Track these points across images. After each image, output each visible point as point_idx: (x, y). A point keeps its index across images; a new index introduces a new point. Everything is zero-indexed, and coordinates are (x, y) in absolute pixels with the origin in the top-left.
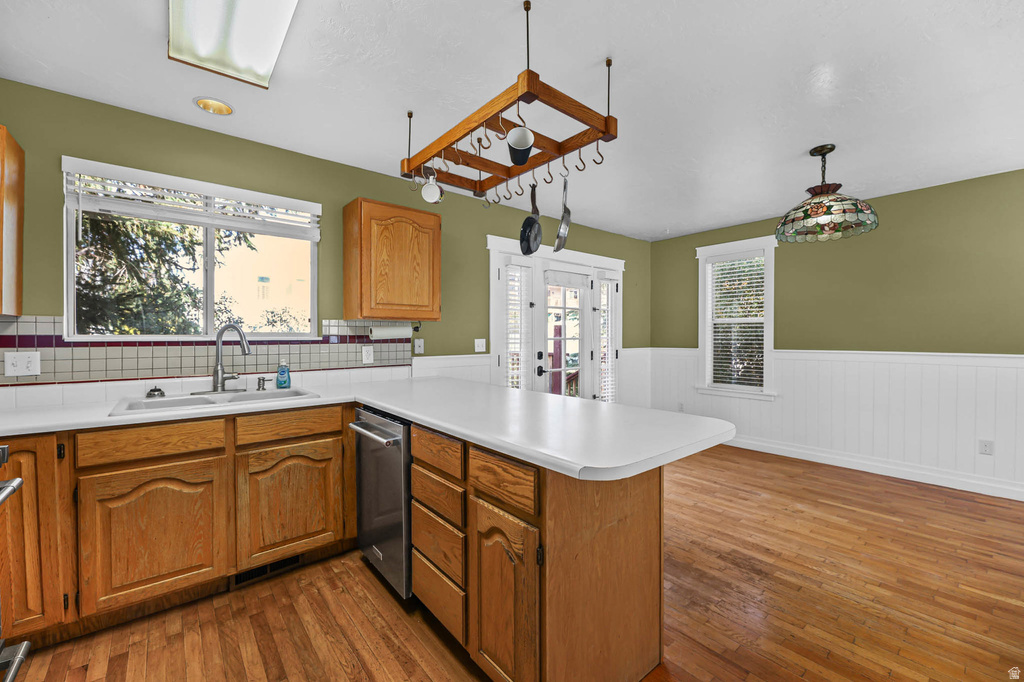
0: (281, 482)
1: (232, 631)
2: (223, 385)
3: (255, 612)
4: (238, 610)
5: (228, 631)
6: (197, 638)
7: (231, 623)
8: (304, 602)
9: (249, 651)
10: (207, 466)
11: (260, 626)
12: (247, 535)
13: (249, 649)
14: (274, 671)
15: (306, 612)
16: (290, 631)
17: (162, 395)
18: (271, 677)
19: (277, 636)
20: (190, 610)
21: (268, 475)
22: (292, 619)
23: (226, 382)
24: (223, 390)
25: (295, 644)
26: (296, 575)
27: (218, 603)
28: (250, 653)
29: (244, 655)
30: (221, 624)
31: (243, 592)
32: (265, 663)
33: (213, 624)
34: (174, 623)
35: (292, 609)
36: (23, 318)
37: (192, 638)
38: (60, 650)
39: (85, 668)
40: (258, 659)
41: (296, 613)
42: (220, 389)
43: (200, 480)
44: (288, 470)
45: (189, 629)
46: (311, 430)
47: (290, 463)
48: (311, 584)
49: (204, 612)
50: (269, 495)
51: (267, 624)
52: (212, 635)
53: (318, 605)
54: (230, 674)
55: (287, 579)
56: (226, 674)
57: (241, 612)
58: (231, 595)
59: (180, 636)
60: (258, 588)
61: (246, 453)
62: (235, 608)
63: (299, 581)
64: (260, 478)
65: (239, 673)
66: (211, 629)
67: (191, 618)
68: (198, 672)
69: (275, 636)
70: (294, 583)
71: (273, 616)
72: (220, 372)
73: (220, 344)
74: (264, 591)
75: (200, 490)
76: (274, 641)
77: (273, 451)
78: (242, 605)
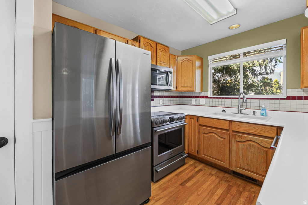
0: (247, 148)
1: (222, 184)
2: (241, 112)
3: (231, 184)
4: (228, 180)
5: (221, 183)
6: (214, 179)
7: (223, 182)
8: (246, 195)
9: (220, 192)
10: (224, 133)
11: (228, 189)
12: (235, 160)
13: (220, 191)
14: (219, 202)
15: (243, 198)
16: (233, 198)
17: (225, 112)
18: (217, 202)
19: (229, 195)
20: (220, 171)
21: (242, 144)
22: (237, 195)
23: (242, 111)
24: (241, 113)
25: (231, 202)
26: (253, 186)
27: (226, 175)
28: (219, 192)
29: (218, 191)
30: (221, 180)
31: (234, 178)
32: (219, 198)
33: (220, 178)
34: (214, 172)
35: (240, 193)
36: (203, 92)
37: (214, 178)
38: (197, 162)
39: (196, 167)
40: (219, 195)
41: (240, 195)
42: (239, 113)
43: (222, 137)
44: (250, 145)
45: (215, 175)
46: (260, 134)
47: (251, 143)
48: (254, 192)
49: (221, 174)
50: (242, 151)
51: (230, 190)
52: (217, 180)
53: (249, 199)
54: (211, 192)
55: (249, 184)
56: (211, 191)
57: (228, 181)
58: (230, 176)
59: (212, 175)
60: (239, 180)
61: (235, 134)
62: (228, 179)
63: (252, 188)
64: (240, 143)
65: (213, 194)
66: (218, 179)
67: (218, 173)
68: (207, 185)
69: (229, 194)
70: (249, 188)
71: (234, 190)
72: (240, 107)
73: (240, 99)
74: (239, 182)
75: (222, 139)
76: (227, 196)
77: (244, 136)
78: (230, 180)
